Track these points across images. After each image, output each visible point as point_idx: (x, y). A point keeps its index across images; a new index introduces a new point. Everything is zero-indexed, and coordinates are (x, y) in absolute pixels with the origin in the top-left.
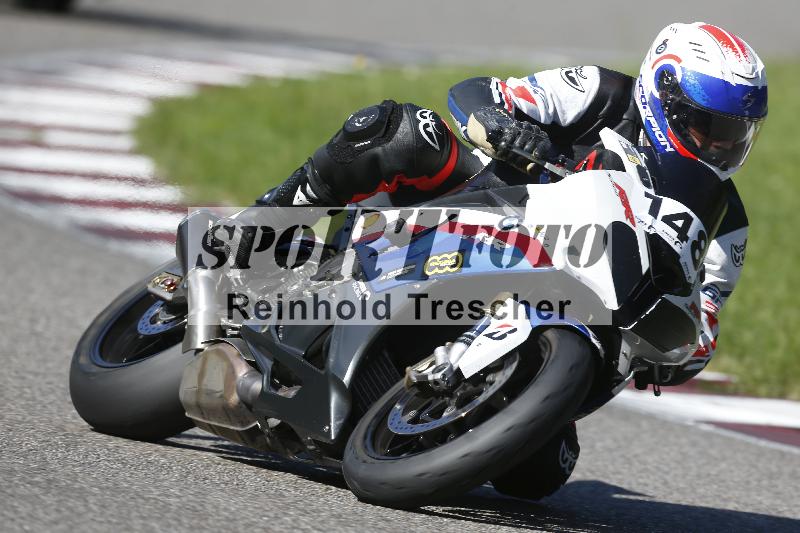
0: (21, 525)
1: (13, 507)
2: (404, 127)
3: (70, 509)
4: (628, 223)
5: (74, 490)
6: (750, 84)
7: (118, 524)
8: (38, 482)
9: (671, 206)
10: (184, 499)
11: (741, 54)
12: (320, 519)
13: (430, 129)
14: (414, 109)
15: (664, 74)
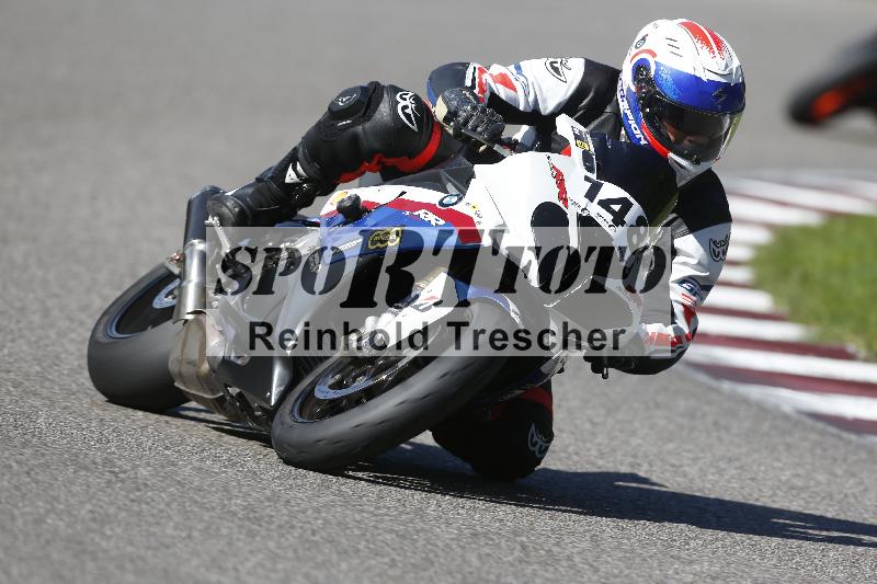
2: (384, 109)
4: (561, 204)
6: (723, 81)
9: (610, 191)
11: (716, 51)
13: (408, 111)
14: (395, 90)
15: (640, 69)
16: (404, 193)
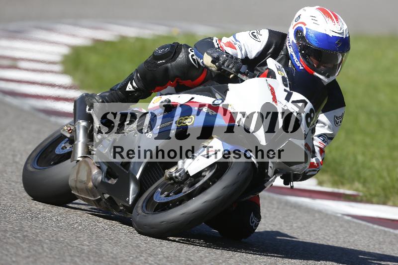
0: (11, 258)
1: (7, 249)
3: (35, 251)
4: (274, 103)
5: (36, 241)
7: (59, 258)
8: (19, 237)
9: (296, 96)
10: (91, 247)
11: (336, 22)
12: (158, 259)
13: (194, 57)
14: (188, 47)
15: (298, 32)
16: (193, 98)
